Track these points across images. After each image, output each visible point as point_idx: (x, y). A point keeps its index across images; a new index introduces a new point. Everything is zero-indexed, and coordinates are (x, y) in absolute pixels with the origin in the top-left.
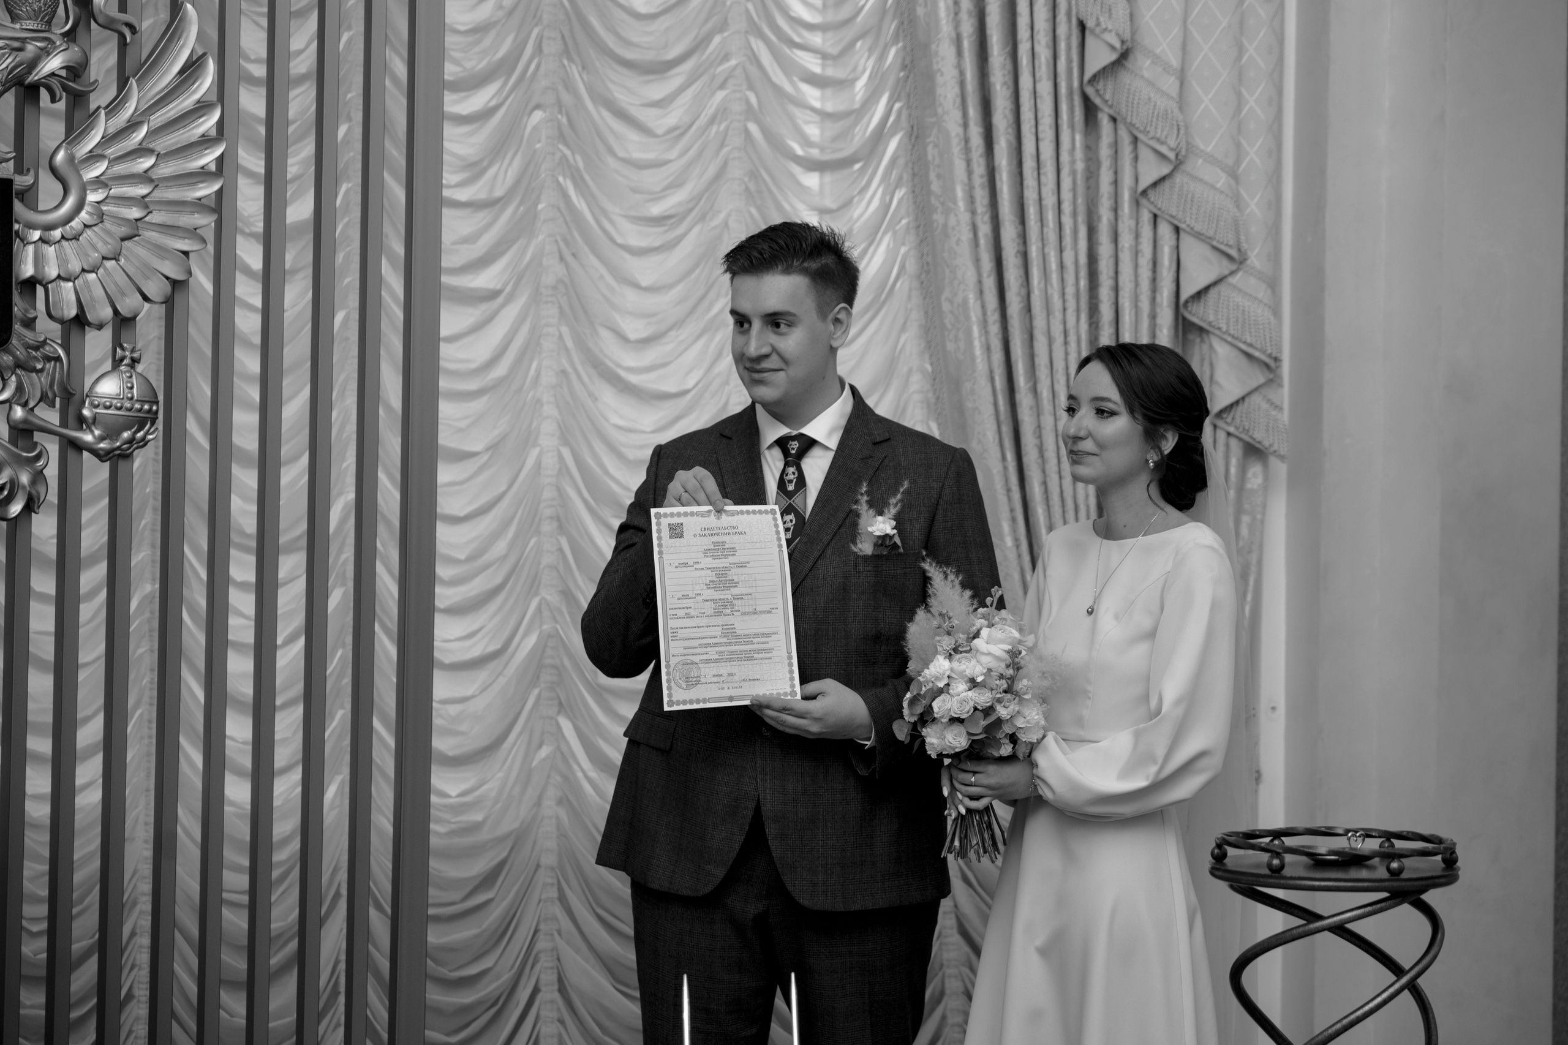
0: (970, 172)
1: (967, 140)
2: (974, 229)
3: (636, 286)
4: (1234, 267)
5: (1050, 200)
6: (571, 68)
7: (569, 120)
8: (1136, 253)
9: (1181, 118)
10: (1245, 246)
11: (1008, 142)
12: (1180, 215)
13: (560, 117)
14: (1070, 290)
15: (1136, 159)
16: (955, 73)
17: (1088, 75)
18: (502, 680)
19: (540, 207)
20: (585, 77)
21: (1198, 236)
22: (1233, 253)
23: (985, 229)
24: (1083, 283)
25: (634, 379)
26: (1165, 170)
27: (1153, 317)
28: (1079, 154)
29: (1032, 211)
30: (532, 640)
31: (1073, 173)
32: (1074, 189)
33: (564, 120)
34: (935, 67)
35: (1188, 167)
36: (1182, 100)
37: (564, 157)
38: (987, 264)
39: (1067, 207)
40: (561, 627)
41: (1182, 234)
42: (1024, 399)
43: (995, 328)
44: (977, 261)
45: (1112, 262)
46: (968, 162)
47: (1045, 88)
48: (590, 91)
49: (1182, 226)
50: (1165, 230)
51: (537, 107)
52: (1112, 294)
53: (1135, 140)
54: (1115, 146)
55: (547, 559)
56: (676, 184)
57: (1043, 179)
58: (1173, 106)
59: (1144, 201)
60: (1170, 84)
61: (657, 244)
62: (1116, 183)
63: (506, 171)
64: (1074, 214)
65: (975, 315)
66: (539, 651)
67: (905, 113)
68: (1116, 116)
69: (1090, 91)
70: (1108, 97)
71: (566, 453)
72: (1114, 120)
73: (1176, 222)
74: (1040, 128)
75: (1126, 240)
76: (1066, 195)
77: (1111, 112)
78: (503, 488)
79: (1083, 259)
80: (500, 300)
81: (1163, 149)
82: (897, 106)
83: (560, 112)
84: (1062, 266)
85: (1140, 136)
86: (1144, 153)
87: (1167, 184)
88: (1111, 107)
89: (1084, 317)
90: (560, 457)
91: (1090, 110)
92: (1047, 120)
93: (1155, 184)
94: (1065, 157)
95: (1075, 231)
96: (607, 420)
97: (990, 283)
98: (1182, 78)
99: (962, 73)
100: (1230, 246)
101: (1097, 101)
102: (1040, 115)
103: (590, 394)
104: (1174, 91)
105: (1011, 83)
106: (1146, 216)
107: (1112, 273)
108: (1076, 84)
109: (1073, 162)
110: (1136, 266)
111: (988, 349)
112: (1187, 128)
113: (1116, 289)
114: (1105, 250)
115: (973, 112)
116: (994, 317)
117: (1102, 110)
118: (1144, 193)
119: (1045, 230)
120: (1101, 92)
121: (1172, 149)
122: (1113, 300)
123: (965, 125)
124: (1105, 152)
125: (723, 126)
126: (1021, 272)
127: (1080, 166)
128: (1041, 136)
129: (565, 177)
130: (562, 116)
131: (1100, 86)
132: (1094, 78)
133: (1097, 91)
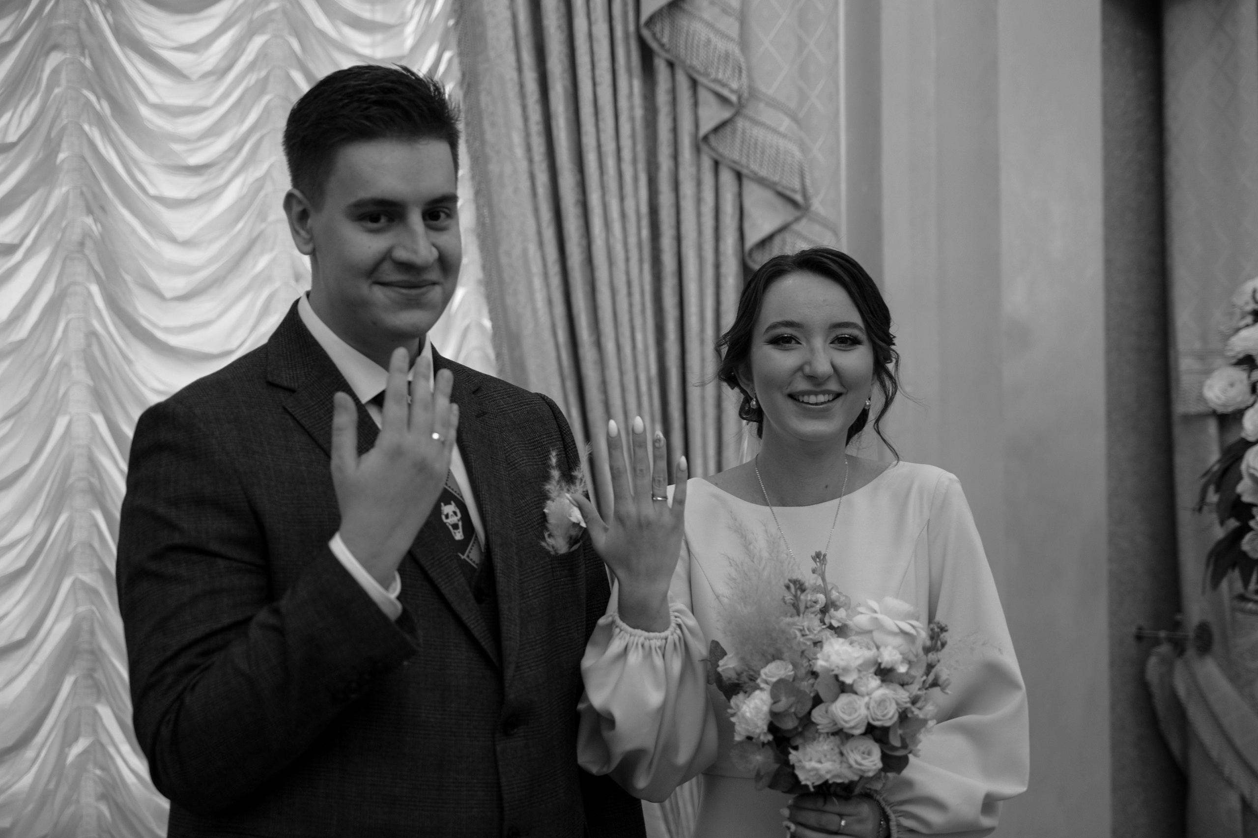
0: (526, 119)
1: (522, 86)
2: (532, 177)
3: (173, 240)
4: (797, 213)
5: (609, 147)
6: (94, 9)
7: (93, 63)
8: (699, 200)
9: (742, 60)
10: (811, 190)
11: (565, 89)
12: (744, 161)
13: (82, 59)
14: (633, 240)
15: (696, 104)
16: (507, 14)
17: (644, 17)
18: (33, 669)
19: (61, 156)
20: (109, 15)
21: (762, 182)
22: (798, 198)
23: (542, 178)
24: (645, 233)
25: (173, 340)
26: (726, 114)
27: (717, 266)
28: (638, 100)
29: (591, 158)
30: (64, 625)
31: (632, 119)
32: (633, 136)
33: (88, 63)
34: (486, 9)
35: (749, 111)
36: (744, 43)
37: (88, 102)
38: (546, 214)
39: (627, 154)
40: (97, 608)
41: (746, 183)
42: (588, 353)
43: (556, 281)
44: (536, 211)
45: (672, 212)
46: (524, 108)
47: (601, 30)
48: (117, 30)
49: (744, 171)
50: (727, 178)
51: (55, 47)
52: (675, 244)
53: (694, 84)
54: (673, 91)
55: (79, 536)
56: (214, 131)
57: (601, 125)
58: (734, 49)
59: (704, 148)
60: (731, 26)
61: (194, 195)
62: (675, 130)
63: (21, 116)
64: (634, 161)
65: (536, 268)
66: (74, 633)
67: (456, 61)
68: (673, 59)
69: (646, 33)
70: (665, 40)
71: (99, 420)
72: (671, 65)
73: (738, 168)
74: (598, 72)
75: (688, 189)
76: (626, 142)
77: (668, 56)
78: (26, 461)
79: (644, 209)
80: (18, 256)
81: (725, 92)
82: (447, 55)
83: (83, 54)
84: (623, 215)
85: (701, 79)
86: (704, 95)
87: (728, 129)
88: (668, 51)
89: (647, 267)
90: (93, 424)
91: (647, 55)
92: (604, 63)
93: (716, 130)
94: (623, 103)
95: (636, 179)
96: (144, 383)
97: (549, 234)
98: (743, 20)
99: (514, 17)
100: (794, 191)
101: (654, 45)
102: (596, 58)
103: (125, 357)
104: (734, 32)
105: (565, 26)
106: (707, 164)
107: (673, 222)
108: (632, 28)
109: (632, 108)
110: (699, 215)
111: (550, 302)
112: (749, 69)
113: (678, 239)
114: (666, 198)
115: (528, 57)
116: (554, 269)
117: (659, 56)
118: (706, 138)
119: (605, 178)
120: (658, 35)
121: (732, 91)
122: (675, 249)
123: (520, 69)
124: (662, 97)
125: (263, 74)
126: (581, 222)
127: (639, 112)
128: (598, 80)
129: (90, 124)
130: (85, 59)
131: (657, 28)
132: (651, 21)
133: (654, 35)
